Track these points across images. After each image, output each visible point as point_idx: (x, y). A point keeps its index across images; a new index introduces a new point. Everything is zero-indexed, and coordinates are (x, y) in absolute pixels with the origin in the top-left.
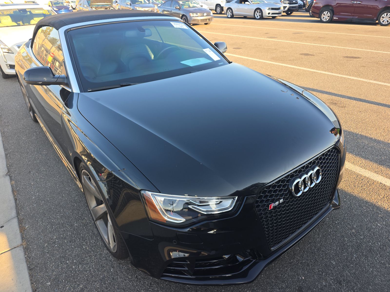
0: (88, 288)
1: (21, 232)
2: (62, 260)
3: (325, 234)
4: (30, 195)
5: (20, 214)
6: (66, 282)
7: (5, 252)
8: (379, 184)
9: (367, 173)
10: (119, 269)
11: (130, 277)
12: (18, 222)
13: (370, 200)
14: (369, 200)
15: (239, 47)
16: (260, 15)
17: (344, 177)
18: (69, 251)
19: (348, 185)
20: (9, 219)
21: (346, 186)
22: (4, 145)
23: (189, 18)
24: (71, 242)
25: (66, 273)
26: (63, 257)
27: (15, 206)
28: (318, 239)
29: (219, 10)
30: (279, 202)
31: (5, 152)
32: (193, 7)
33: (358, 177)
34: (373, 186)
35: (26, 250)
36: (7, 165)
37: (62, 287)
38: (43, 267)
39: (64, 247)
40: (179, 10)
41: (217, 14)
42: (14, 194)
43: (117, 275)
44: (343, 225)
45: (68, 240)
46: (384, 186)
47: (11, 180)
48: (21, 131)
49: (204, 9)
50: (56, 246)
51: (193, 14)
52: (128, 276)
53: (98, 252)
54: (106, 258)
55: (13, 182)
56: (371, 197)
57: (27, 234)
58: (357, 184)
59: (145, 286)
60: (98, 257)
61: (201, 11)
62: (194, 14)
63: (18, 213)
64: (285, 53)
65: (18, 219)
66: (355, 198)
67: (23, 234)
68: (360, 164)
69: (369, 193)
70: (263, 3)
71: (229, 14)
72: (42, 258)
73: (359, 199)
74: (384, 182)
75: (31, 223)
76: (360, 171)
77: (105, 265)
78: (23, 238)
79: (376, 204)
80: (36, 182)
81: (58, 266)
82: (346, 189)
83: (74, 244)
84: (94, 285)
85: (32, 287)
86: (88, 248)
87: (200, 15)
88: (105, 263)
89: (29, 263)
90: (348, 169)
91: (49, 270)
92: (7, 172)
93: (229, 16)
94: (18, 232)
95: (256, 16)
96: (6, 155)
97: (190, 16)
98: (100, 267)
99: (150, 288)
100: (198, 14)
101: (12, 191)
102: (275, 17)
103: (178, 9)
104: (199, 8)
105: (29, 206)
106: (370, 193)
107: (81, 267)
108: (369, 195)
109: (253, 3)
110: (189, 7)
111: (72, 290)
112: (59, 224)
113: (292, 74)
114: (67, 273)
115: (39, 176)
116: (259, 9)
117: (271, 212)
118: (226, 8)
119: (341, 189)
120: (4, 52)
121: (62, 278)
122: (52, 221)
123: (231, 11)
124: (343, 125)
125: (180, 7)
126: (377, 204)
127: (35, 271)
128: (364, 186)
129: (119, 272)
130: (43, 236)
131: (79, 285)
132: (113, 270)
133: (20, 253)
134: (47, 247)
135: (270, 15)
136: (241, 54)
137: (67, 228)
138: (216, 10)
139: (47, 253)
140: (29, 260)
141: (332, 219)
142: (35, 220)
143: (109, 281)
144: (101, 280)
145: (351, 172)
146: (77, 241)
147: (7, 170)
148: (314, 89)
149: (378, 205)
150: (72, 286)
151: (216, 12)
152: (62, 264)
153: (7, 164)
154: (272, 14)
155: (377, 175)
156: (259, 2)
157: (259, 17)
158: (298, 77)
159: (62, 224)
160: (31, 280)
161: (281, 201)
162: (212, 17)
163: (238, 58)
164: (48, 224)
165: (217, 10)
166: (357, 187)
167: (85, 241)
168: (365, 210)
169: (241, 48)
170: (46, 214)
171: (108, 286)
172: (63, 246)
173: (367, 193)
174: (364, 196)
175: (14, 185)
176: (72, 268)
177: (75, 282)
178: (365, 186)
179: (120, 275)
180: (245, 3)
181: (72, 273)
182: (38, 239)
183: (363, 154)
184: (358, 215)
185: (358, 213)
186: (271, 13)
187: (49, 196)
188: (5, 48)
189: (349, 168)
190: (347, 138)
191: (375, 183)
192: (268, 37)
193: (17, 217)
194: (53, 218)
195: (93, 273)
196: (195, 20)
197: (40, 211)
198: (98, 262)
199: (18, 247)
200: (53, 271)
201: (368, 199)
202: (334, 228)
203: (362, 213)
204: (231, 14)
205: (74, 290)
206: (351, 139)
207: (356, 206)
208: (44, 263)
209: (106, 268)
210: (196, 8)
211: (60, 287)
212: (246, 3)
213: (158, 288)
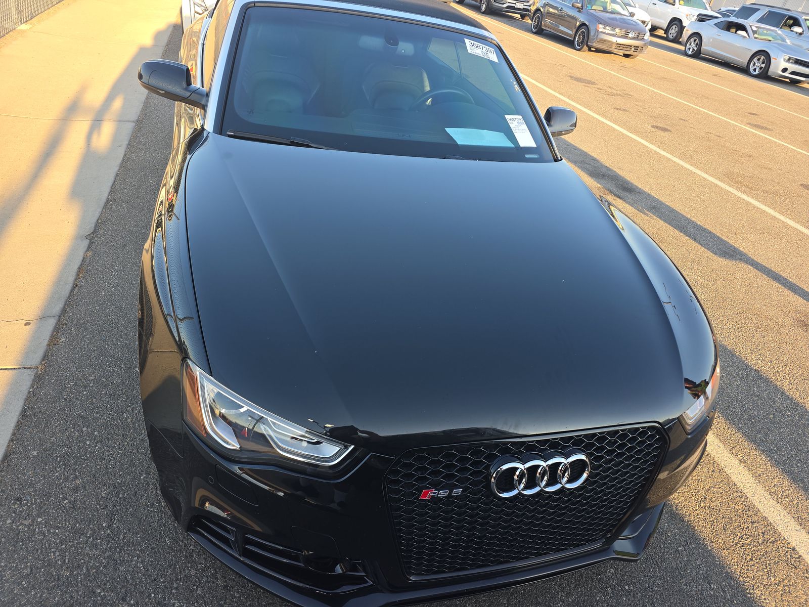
0: (87, 491)
1: (48, 345)
2: (79, 422)
3: (584, 601)
4: (99, 288)
5: (66, 315)
6: (61, 463)
7: (6, 369)
8: (787, 549)
9: (776, 513)
10: (155, 480)
11: (163, 504)
12: (55, 326)
13: (741, 574)
14: (739, 573)
15: (668, 128)
16: (761, 68)
17: (714, 499)
18: (99, 411)
19: (711, 519)
20: (45, 316)
21: (705, 520)
22: (114, 182)
23: (592, 33)
24: (110, 397)
25: (70, 447)
26: (83, 417)
27: (68, 296)
28: (561, 603)
29: (673, 31)
30: (451, 491)
31: (108, 196)
32: (611, 13)
33: (748, 513)
34: (770, 548)
35: (38, 379)
36: (98, 220)
37: (49, 468)
38: (43, 421)
39: (95, 400)
40: (579, 11)
41: (666, 39)
42: (78, 274)
43: (146, 490)
44: (639, 601)
45: (109, 392)
46: (798, 558)
47: (89, 248)
48: (155, 166)
49: (634, 23)
50: (85, 393)
51: (605, 28)
52: (161, 500)
53: (142, 434)
54: (147, 452)
55: (90, 254)
56: (748, 570)
57: (55, 352)
58: (732, 527)
59: (177, 533)
60: (135, 443)
61: (626, 26)
62: (607, 28)
63: (64, 311)
64: (766, 171)
65: (59, 320)
66: (708, 556)
67: (50, 350)
68: (775, 485)
69: (749, 558)
70: (780, 42)
71: (692, 47)
72: (52, 404)
73: (716, 561)
74: (803, 551)
75: (73, 336)
76: (762, 501)
77: (136, 462)
78: (45, 357)
79: (748, 591)
80: (124, 267)
81: (66, 429)
82: (700, 528)
83: (114, 402)
84: (99, 489)
85: (8, 447)
86: (129, 420)
87: (620, 35)
88: (141, 459)
89: (29, 404)
90: (735, 485)
91: (48, 431)
92: (92, 232)
93: (690, 53)
94: (46, 342)
95: (751, 68)
96: (108, 201)
97: (597, 31)
98: (127, 462)
99: (182, 541)
100: (617, 30)
101: (79, 268)
102: (799, 82)
103: (578, 8)
104: (624, 17)
105: (88, 305)
106: (751, 560)
107: (99, 448)
108: (746, 564)
109: (756, 36)
110: (605, 10)
111: (61, 481)
112: (112, 357)
113: (750, 224)
114: (73, 448)
115: (134, 259)
116: (764, 54)
117: (424, 505)
118: (690, 33)
119: (688, 521)
120: (196, 12)
121: (59, 453)
122: (105, 347)
123: (697, 41)
124: (795, 382)
125: (582, 6)
126: (752, 591)
127: (28, 421)
128: (748, 538)
129: (151, 486)
130: (76, 367)
131: (77, 477)
132: (144, 478)
133: (27, 379)
134: (70, 388)
135: (786, 74)
136: (661, 144)
137: (121, 369)
138: (666, 31)
139: (65, 399)
140: (32, 398)
141: (623, 576)
142: (82, 334)
143: (125, 494)
144: (115, 487)
145: (739, 494)
146: (121, 399)
147: (94, 229)
148: (780, 276)
149: (751, 594)
150: (66, 474)
151: (665, 36)
152: (74, 428)
153: (99, 218)
154: (793, 73)
155: (798, 527)
156: (771, 39)
157: (757, 72)
158: (761, 236)
159: (118, 359)
160: (14, 434)
161: (457, 492)
162: (645, 45)
163: (650, 150)
164: (96, 350)
165: (670, 32)
166: (728, 533)
167: (133, 404)
168: (712, 593)
169: (671, 131)
170: (103, 331)
171: (120, 502)
172: (95, 398)
173: (744, 557)
174: (734, 561)
175: (88, 260)
176: (85, 443)
177: (75, 470)
178: (749, 540)
179: (150, 492)
180: (736, 33)
181: (80, 451)
182: (66, 368)
183: (798, 466)
184: (688, 595)
185: (691, 591)
186: (789, 71)
187: (128, 300)
188: (200, 5)
189: (739, 485)
190: (783, 415)
191: (779, 542)
192: (749, 124)
193: (60, 317)
194: (109, 343)
195: (111, 468)
196: (604, 41)
197: (98, 321)
198: (130, 452)
199: (29, 370)
200: (53, 434)
201: (736, 570)
202: (611, 597)
203: (702, 594)
204: (696, 49)
205: (63, 482)
206: (793, 421)
207: (698, 573)
208: (49, 416)
209: (135, 469)
210: (618, 16)
211: (47, 468)
212: (739, 32)
213: (195, 547)
